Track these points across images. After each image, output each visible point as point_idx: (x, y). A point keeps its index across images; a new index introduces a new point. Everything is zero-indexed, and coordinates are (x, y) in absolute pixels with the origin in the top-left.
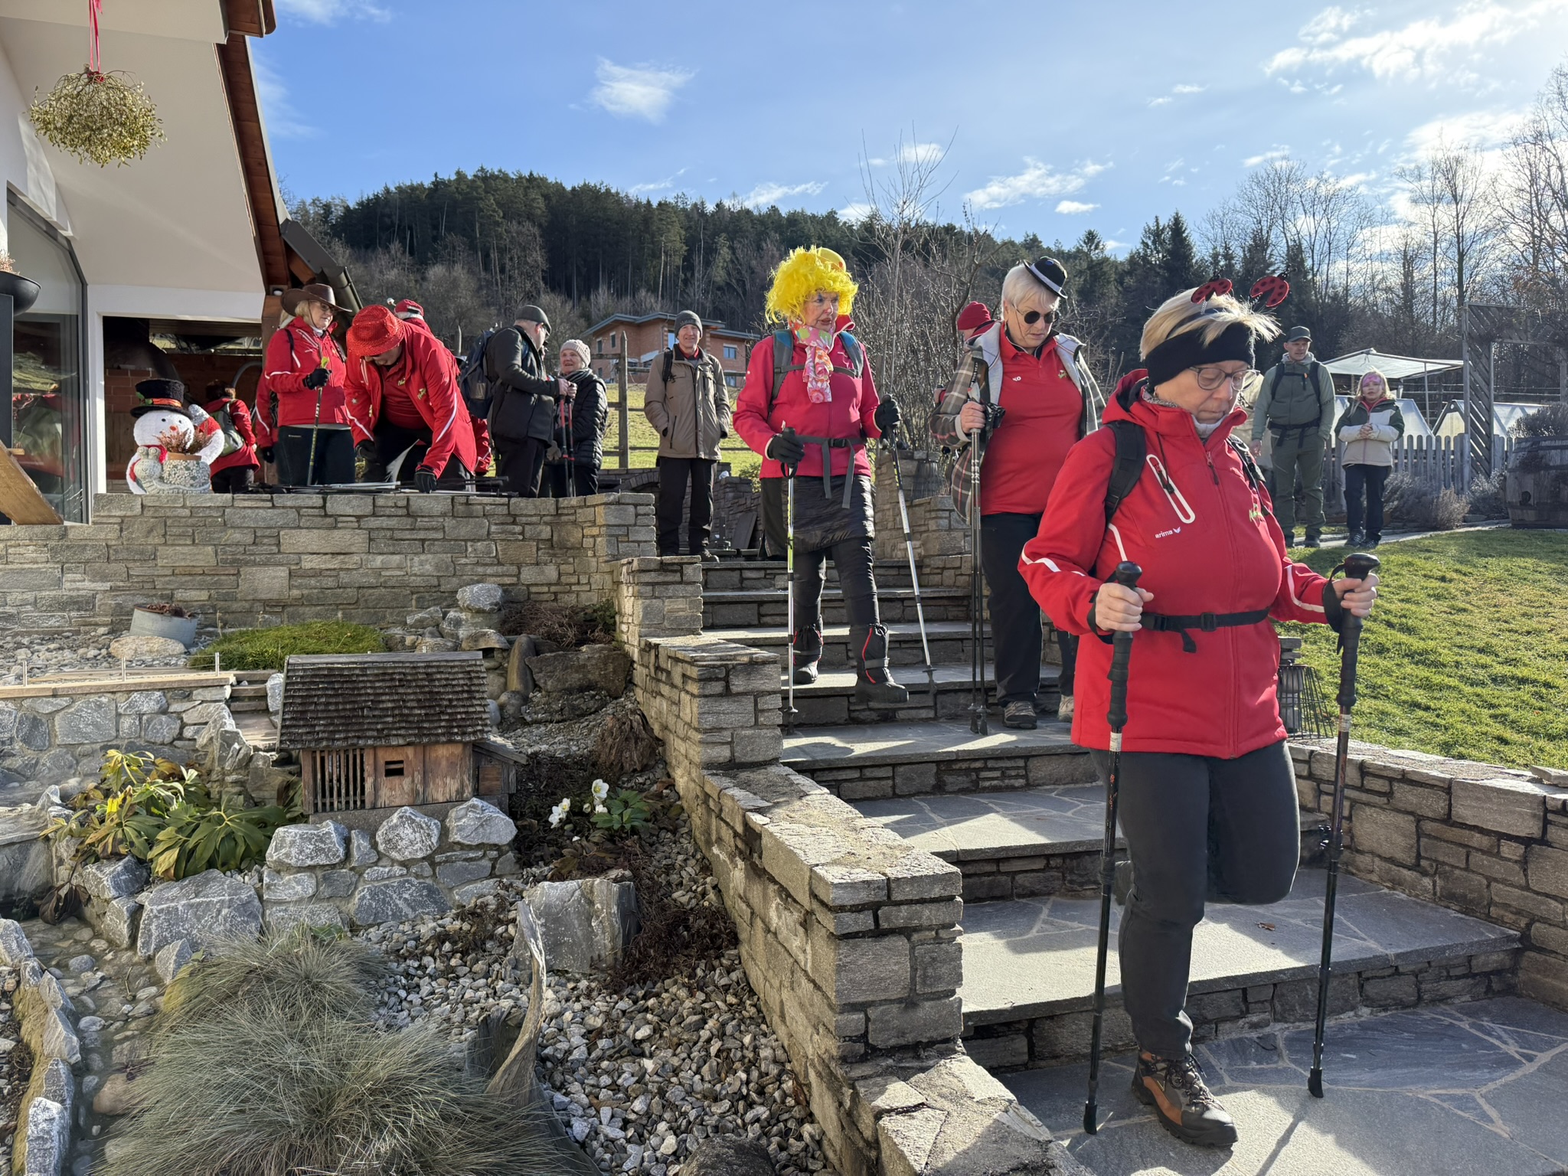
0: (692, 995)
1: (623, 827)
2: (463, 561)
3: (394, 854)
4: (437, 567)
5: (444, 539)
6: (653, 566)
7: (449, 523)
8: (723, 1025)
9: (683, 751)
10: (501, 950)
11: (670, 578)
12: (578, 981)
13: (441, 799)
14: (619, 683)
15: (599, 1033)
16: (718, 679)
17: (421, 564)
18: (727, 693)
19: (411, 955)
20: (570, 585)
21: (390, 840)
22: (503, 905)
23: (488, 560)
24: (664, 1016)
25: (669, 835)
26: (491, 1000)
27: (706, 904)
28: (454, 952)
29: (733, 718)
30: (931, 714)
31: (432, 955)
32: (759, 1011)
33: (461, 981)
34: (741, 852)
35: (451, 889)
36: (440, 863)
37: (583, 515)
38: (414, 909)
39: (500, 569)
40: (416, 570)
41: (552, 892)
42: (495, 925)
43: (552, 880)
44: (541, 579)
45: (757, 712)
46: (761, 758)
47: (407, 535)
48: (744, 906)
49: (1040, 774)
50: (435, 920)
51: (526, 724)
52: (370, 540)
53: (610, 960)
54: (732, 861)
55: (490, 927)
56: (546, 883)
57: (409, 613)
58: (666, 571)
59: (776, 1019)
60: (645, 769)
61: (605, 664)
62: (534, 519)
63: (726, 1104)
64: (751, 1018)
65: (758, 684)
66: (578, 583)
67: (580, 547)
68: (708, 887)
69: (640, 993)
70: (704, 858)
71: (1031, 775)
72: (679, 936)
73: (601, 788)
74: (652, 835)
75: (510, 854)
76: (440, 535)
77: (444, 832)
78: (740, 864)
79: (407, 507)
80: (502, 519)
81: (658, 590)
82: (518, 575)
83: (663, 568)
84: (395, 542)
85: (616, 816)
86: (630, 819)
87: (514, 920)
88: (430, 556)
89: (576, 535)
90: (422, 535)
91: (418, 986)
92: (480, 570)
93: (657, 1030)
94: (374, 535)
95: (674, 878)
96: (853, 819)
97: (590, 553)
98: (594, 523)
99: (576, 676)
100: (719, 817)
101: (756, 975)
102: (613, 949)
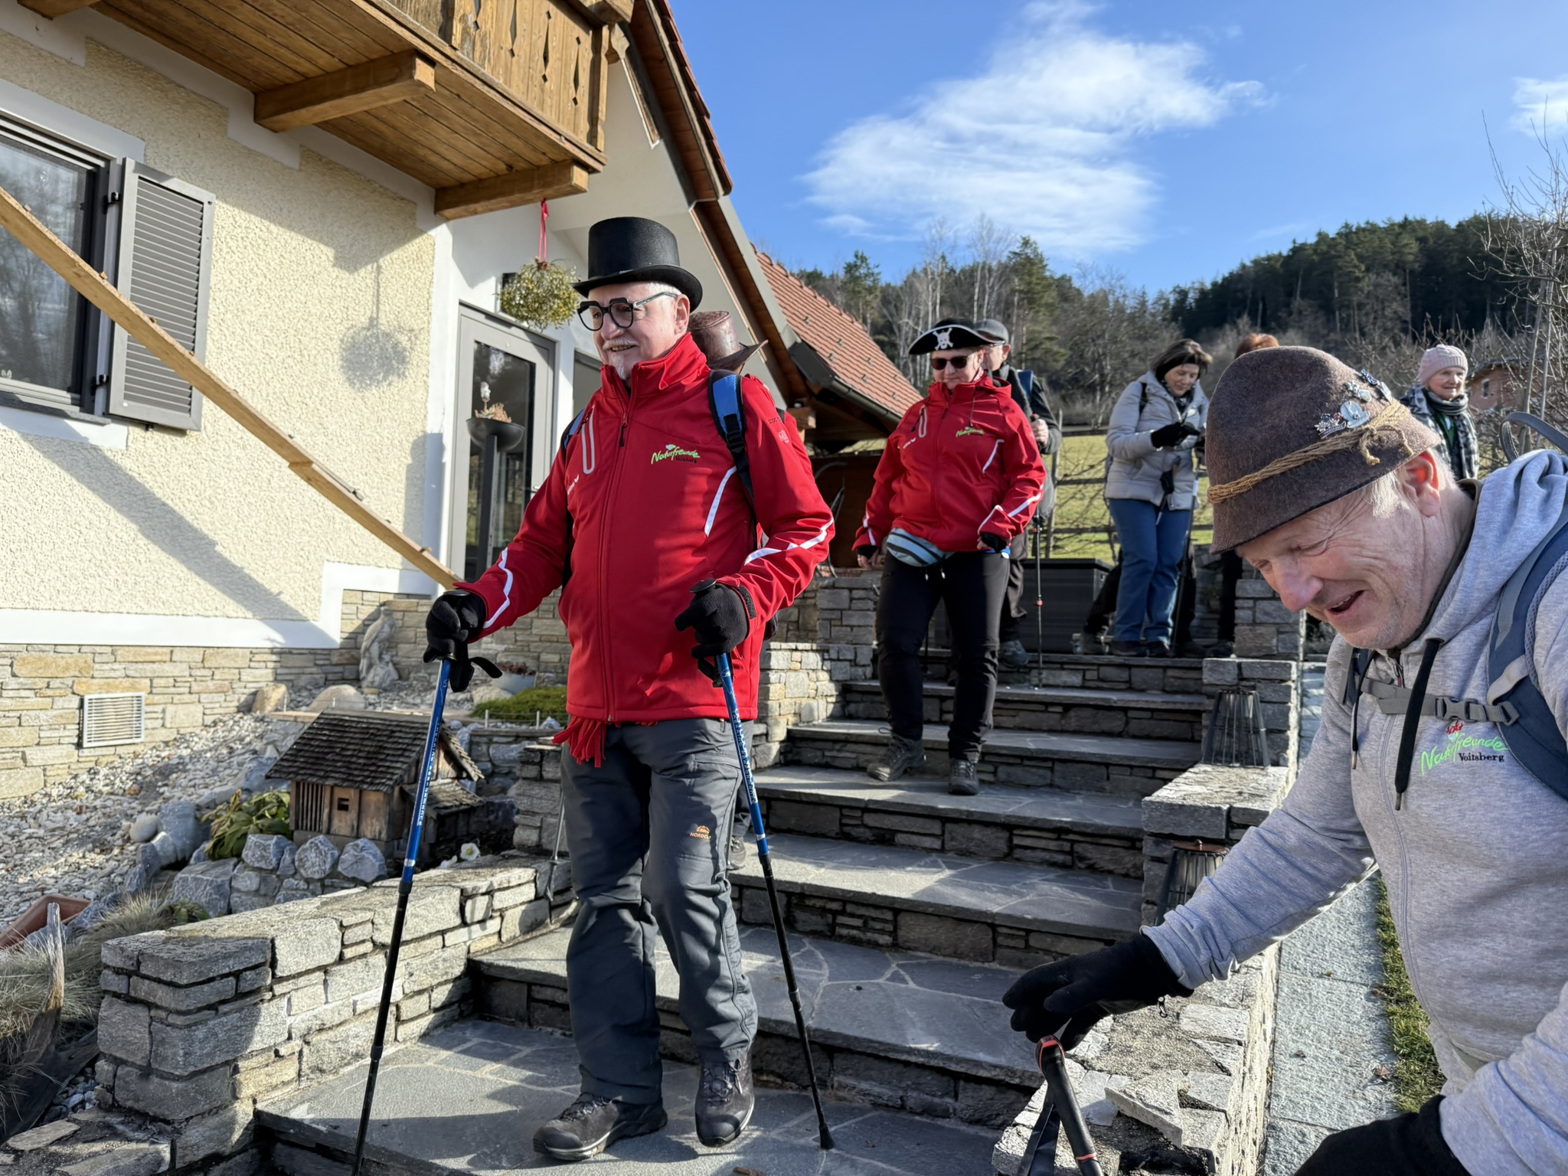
13: (369, 836)
16: (533, 763)
21: (301, 860)
29: (543, 804)
30: (937, 844)
49: (912, 935)
71: (901, 933)
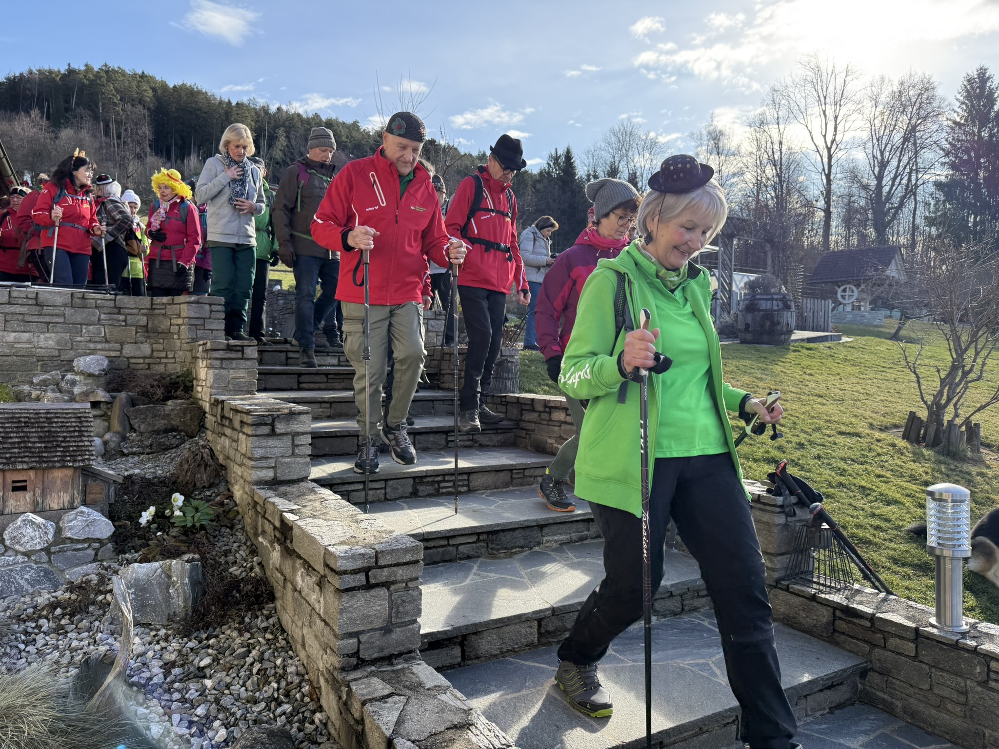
0: (241, 635)
1: (194, 526)
2: (79, 339)
3: (17, 547)
4: (58, 343)
5: (64, 323)
6: (221, 347)
7: (68, 311)
8: (262, 653)
9: (240, 474)
10: (101, 612)
11: (233, 355)
12: (158, 630)
13: (56, 507)
14: (194, 426)
15: (173, 664)
16: (266, 424)
17: (46, 339)
18: (273, 434)
19: (30, 618)
20: (160, 358)
21: (15, 537)
22: (103, 580)
23: (98, 339)
24: (221, 651)
25: (228, 530)
26: (92, 647)
27: (253, 575)
28: (63, 615)
29: (276, 450)
31: (46, 618)
32: (288, 642)
33: (69, 635)
34: (278, 540)
35: (63, 571)
36: (54, 553)
37: (171, 310)
38: (33, 586)
39: (107, 346)
40: (41, 344)
41: (140, 570)
42: (96, 594)
43: (140, 562)
44: (138, 354)
45: (294, 446)
46: (295, 477)
47: (35, 319)
48: (279, 575)
49: (477, 484)
50: (49, 593)
51: (124, 455)
52: (6, 321)
53: (183, 615)
54: (272, 546)
55: (92, 596)
56: (136, 565)
57: (35, 375)
58: (231, 350)
59: (299, 647)
60: (211, 486)
61: (185, 414)
62: (134, 311)
63: (263, 705)
64: (282, 647)
65: (296, 427)
66: (166, 357)
67: (168, 333)
68: (255, 564)
69: (204, 636)
70: (252, 544)
71: (471, 484)
72: (233, 597)
73: (178, 499)
74: (215, 530)
75: (110, 545)
76: (61, 320)
77: (58, 531)
78: (278, 547)
79: (36, 298)
80: (109, 310)
81: (225, 362)
82: (121, 350)
83: (229, 348)
84: (25, 323)
85: (189, 518)
86: (199, 520)
87: (111, 591)
88: (53, 335)
89: (164, 324)
90: (47, 319)
91: (34, 640)
92: (92, 346)
93: (216, 660)
94: (8, 318)
95: (231, 558)
96: (356, 515)
97: (176, 337)
98: (179, 316)
99: (163, 422)
100: (264, 517)
101: (286, 620)
102: (184, 607)
